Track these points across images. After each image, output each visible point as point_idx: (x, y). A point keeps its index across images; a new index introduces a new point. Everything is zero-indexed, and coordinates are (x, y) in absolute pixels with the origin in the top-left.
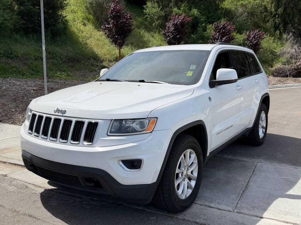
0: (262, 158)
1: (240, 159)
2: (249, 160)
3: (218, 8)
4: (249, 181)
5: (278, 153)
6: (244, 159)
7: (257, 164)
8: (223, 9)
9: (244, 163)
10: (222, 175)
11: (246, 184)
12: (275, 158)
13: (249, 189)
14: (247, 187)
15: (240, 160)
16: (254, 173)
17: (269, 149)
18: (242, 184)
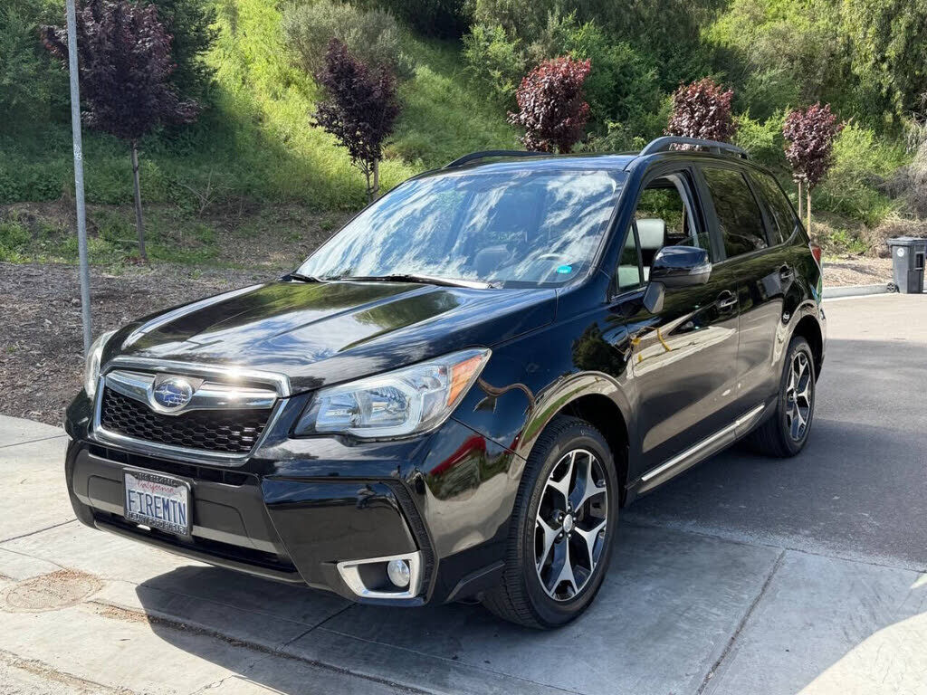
0: (807, 532)
1: (722, 534)
2: (758, 541)
3: (697, 42)
4: (743, 624)
5: (867, 515)
6: (738, 536)
7: (782, 555)
8: (710, 45)
9: (738, 550)
10: (648, 597)
11: (731, 636)
12: (853, 534)
13: (738, 656)
14: (733, 649)
15: (722, 541)
16: (769, 589)
17: (836, 498)
18: (716, 639)
